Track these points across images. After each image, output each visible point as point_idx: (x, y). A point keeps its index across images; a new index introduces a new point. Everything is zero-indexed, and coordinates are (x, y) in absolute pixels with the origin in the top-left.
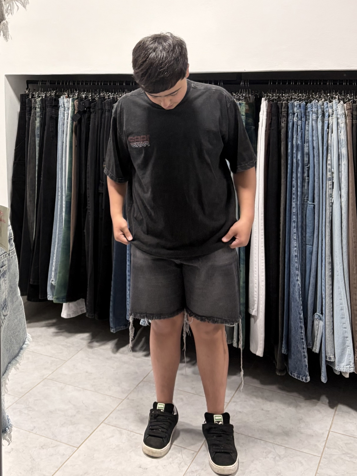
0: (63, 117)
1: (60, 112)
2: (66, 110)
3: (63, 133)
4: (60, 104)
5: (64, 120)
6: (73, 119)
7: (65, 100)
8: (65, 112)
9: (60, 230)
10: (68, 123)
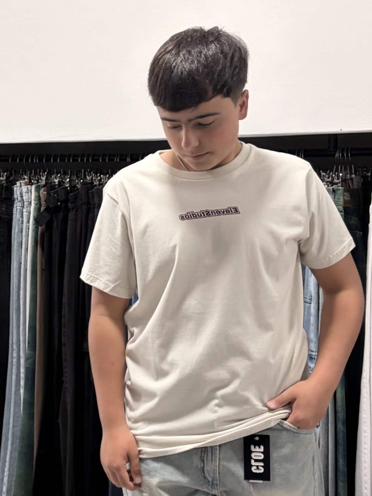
0: (21, 219)
1: (15, 210)
2: (25, 207)
3: (20, 246)
4: (15, 196)
5: (22, 223)
6: (37, 221)
7: (24, 188)
8: (24, 210)
9: (16, 418)
10: (29, 229)
